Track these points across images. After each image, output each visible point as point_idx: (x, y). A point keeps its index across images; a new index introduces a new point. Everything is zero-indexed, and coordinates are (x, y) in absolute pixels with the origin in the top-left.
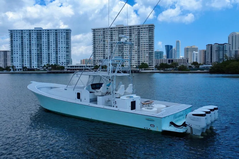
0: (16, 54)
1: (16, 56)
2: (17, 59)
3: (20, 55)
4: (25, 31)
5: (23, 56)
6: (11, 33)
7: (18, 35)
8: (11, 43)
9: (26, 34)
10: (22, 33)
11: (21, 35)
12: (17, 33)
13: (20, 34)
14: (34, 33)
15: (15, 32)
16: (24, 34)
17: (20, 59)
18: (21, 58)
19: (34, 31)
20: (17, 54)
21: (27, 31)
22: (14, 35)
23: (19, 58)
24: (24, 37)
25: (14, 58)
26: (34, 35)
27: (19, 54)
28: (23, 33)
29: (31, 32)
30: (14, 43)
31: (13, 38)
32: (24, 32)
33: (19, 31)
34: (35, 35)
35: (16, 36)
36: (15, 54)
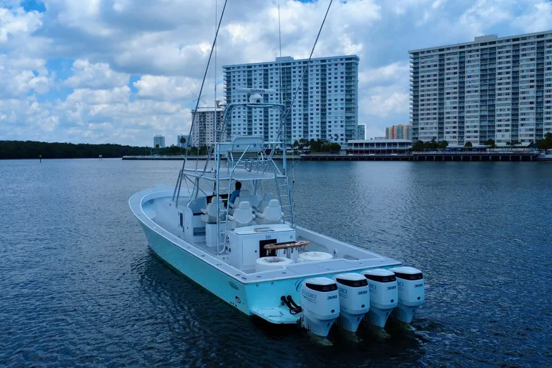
0: (237, 118)
1: (237, 123)
2: (239, 129)
3: (245, 121)
4: (255, 66)
5: (250, 121)
6: (227, 73)
7: (242, 78)
8: (227, 93)
9: (259, 72)
10: (249, 71)
11: (248, 75)
12: (239, 72)
13: (246, 73)
14: (274, 71)
15: (236, 69)
16: (253, 72)
17: (245, 129)
18: (246, 126)
19: (274, 67)
20: (239, 117)
21: (260, 66)
22: (234, 77)
23: (242, 126)
24: (253, 81)
25: (232, 127)
26: (274, 75)
27: (242, 118)
28: (251, 71)
29: (269, 67)
30: (232, 94)
31: (232, 83)
32: (253, 68)
33: (244, 67)
34: (277, 73)
35: (237, 78)
36: (234, 117)
